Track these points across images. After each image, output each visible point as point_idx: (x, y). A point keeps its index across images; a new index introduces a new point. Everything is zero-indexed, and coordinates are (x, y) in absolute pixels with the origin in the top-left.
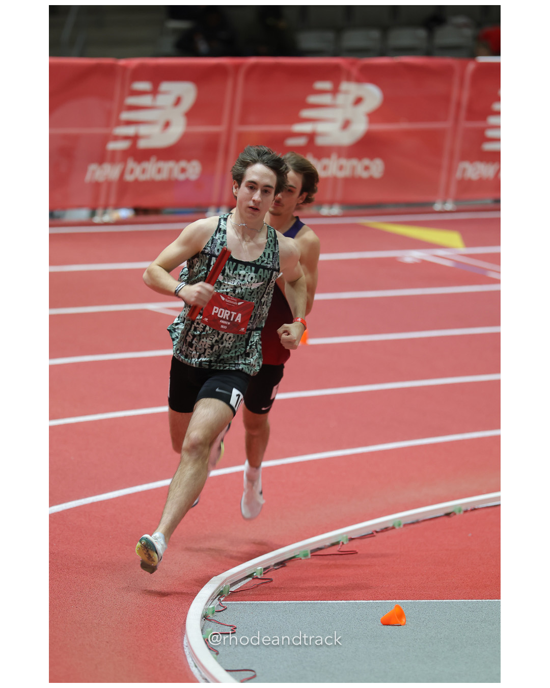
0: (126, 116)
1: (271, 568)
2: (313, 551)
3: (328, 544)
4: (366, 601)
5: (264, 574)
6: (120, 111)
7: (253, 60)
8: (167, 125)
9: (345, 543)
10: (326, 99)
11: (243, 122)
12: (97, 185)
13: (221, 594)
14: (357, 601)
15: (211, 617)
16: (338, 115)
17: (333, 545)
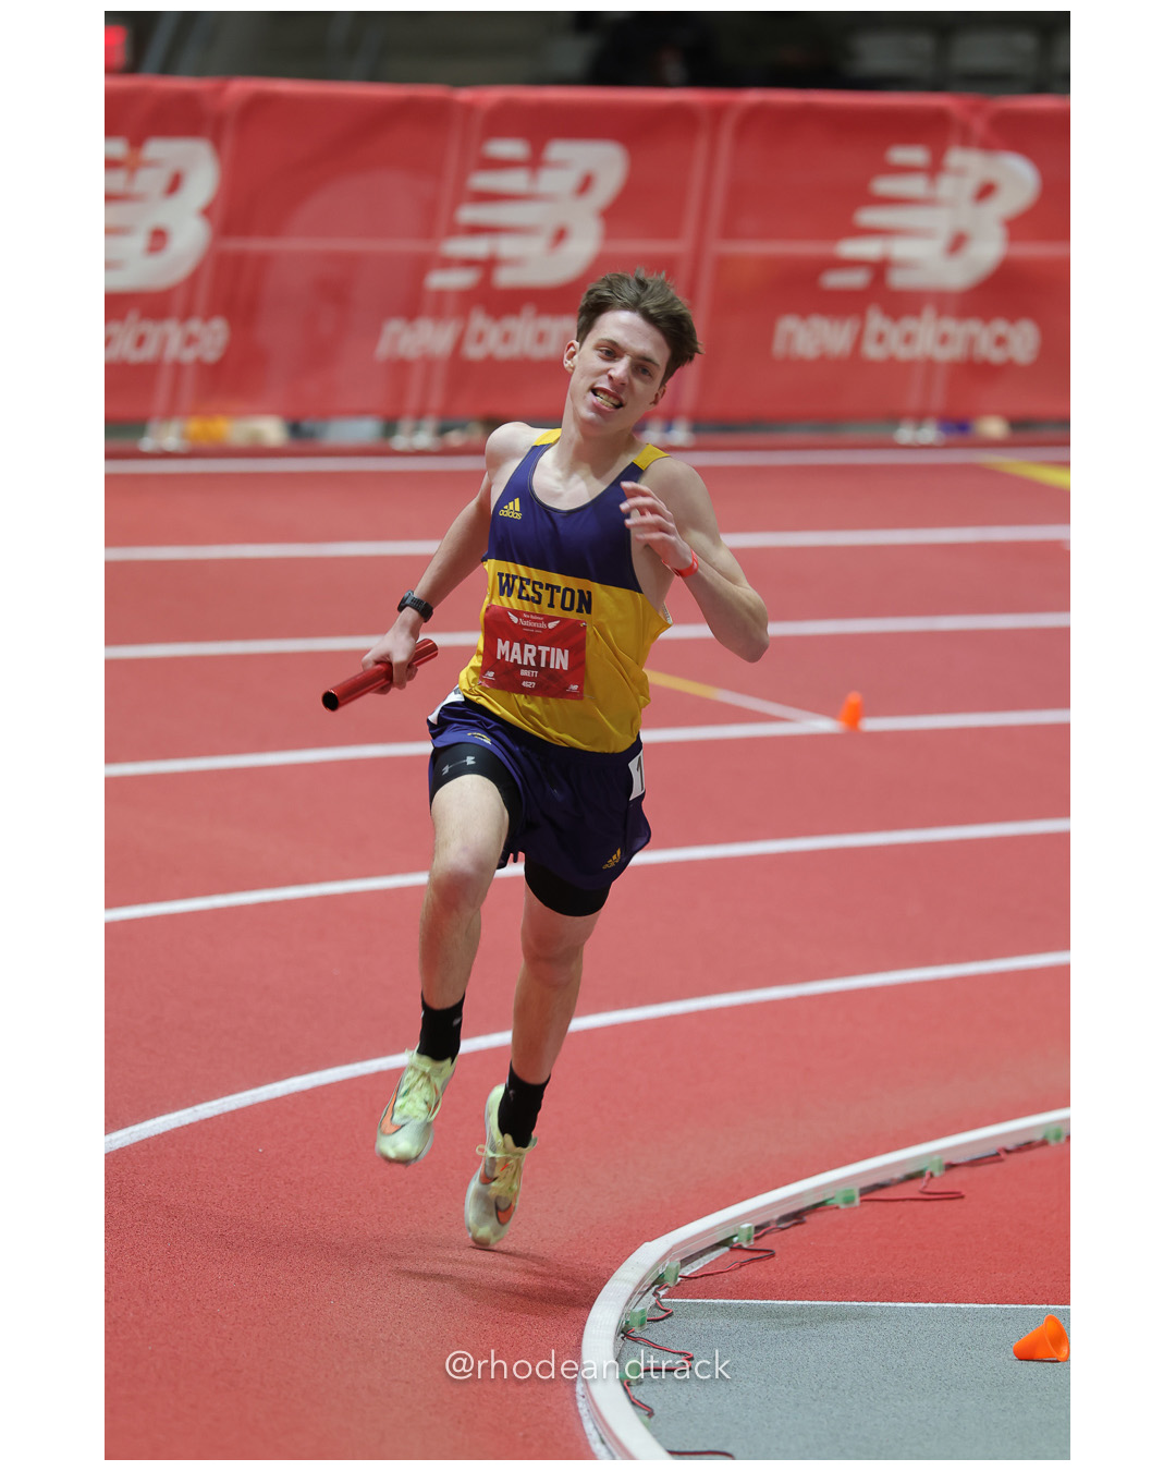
0: (469, 214)
1: (773, 1226)
2: (865, 1191)
3: (898, 1175)
4: (982, 1306)
5: (756, 1239)
6: (456, 203)
7: (753, 97)
8: (561, 235)
9: (937, 1174)
10: (914, 186)
11: (729, 232)
12: (400, 367)
13: (659, 1281)
14: (962, 1306)
15: (637, 1332)
16: (941, 222)
17: (910, 1178)
